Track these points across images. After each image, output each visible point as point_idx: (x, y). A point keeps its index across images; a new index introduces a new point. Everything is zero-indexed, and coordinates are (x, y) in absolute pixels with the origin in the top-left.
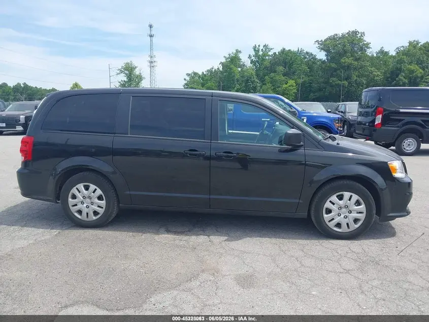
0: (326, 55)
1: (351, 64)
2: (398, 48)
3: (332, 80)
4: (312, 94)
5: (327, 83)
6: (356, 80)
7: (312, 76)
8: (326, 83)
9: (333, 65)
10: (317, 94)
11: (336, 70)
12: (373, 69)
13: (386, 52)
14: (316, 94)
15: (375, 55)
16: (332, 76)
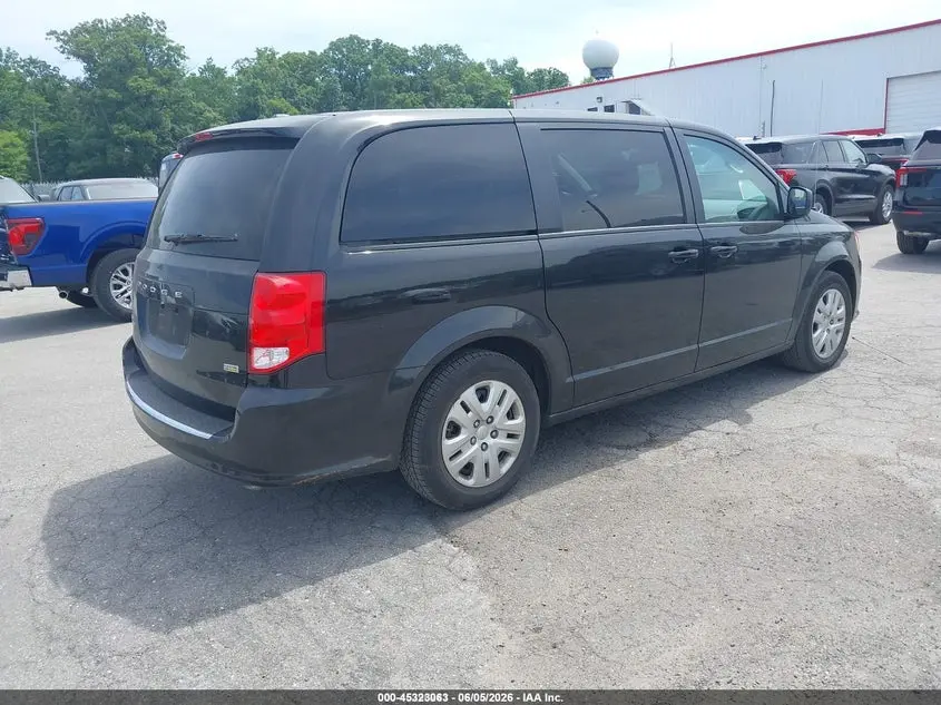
0: (87, 70)
1: (153, 92)
2: (238, 62)
3: (117, 128)
4: (72, 165)
5: (105, 135)
6: (173, 129)
7: (60, 119)
8: (102, 137)
9: (113, 94)
10: (87, 163)
11: (120, 105)
12: (201, 105)
13: (219, 69)
14: (83, 163)
15: (198, 75)
16: (113, 119)
